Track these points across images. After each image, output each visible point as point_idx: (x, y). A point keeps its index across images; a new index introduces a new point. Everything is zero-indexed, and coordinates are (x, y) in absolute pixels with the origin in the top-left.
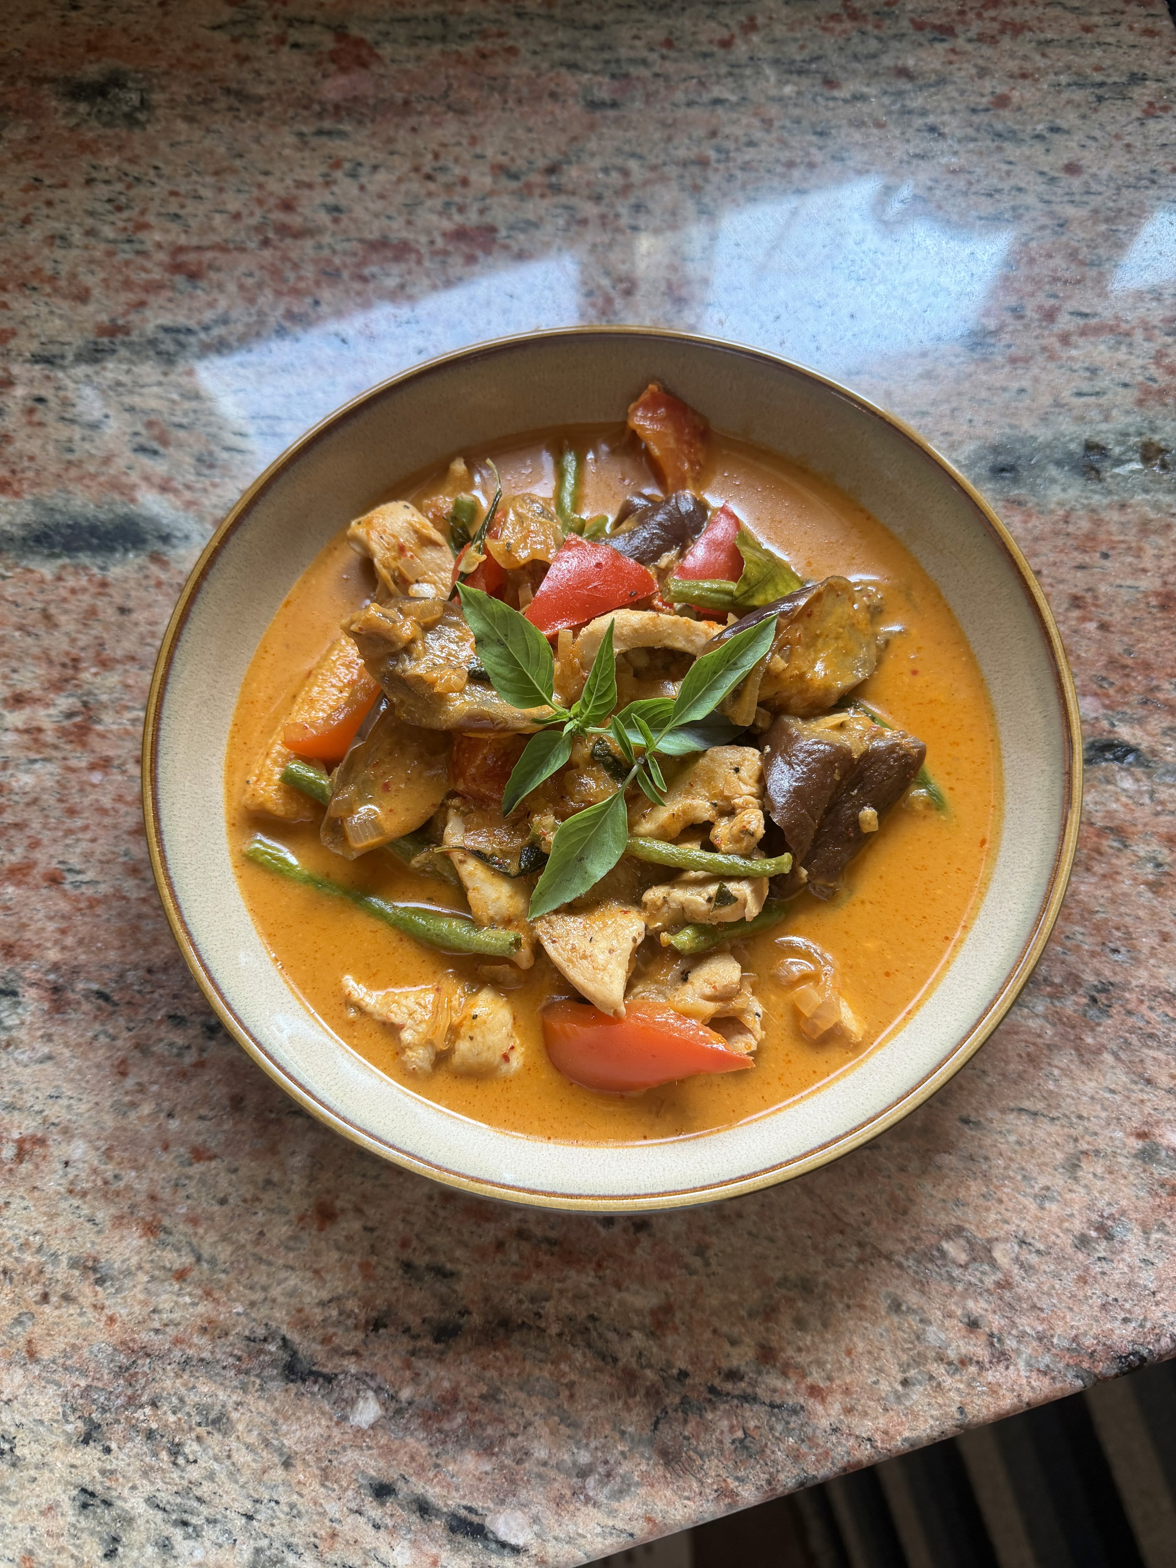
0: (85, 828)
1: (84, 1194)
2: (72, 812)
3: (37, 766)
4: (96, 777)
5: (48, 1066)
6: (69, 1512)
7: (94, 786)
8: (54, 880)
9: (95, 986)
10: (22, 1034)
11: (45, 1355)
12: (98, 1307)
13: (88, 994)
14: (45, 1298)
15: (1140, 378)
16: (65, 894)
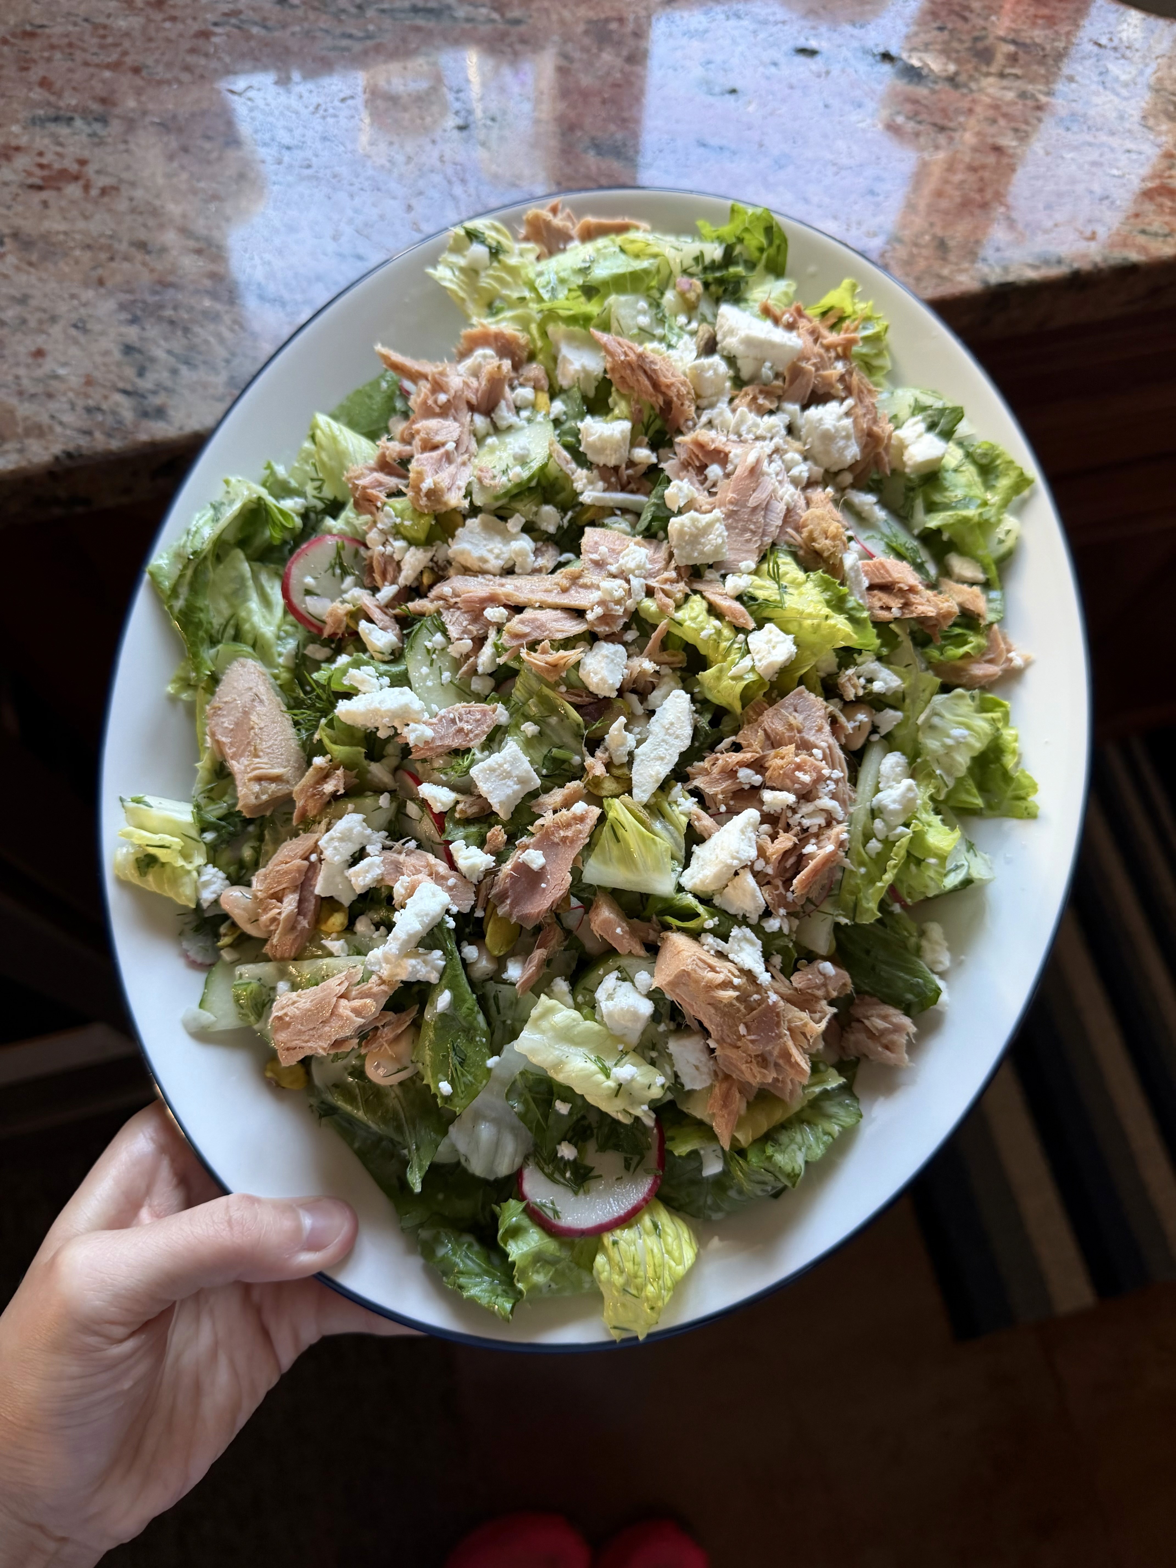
0: (158, 48)
1: (141, 213)
2: (150, 40)
3: (130, 19)
4: (168, 25)
5: (125, 155)
6: (117, 355)
7: (165, 29)
8: (136, 70)
9: (157, 120)
10: (110, 140)
11: (109, 284)
12: (144, 264)
13: (153, 123)
14: (112, 259)
16: (143, 78)
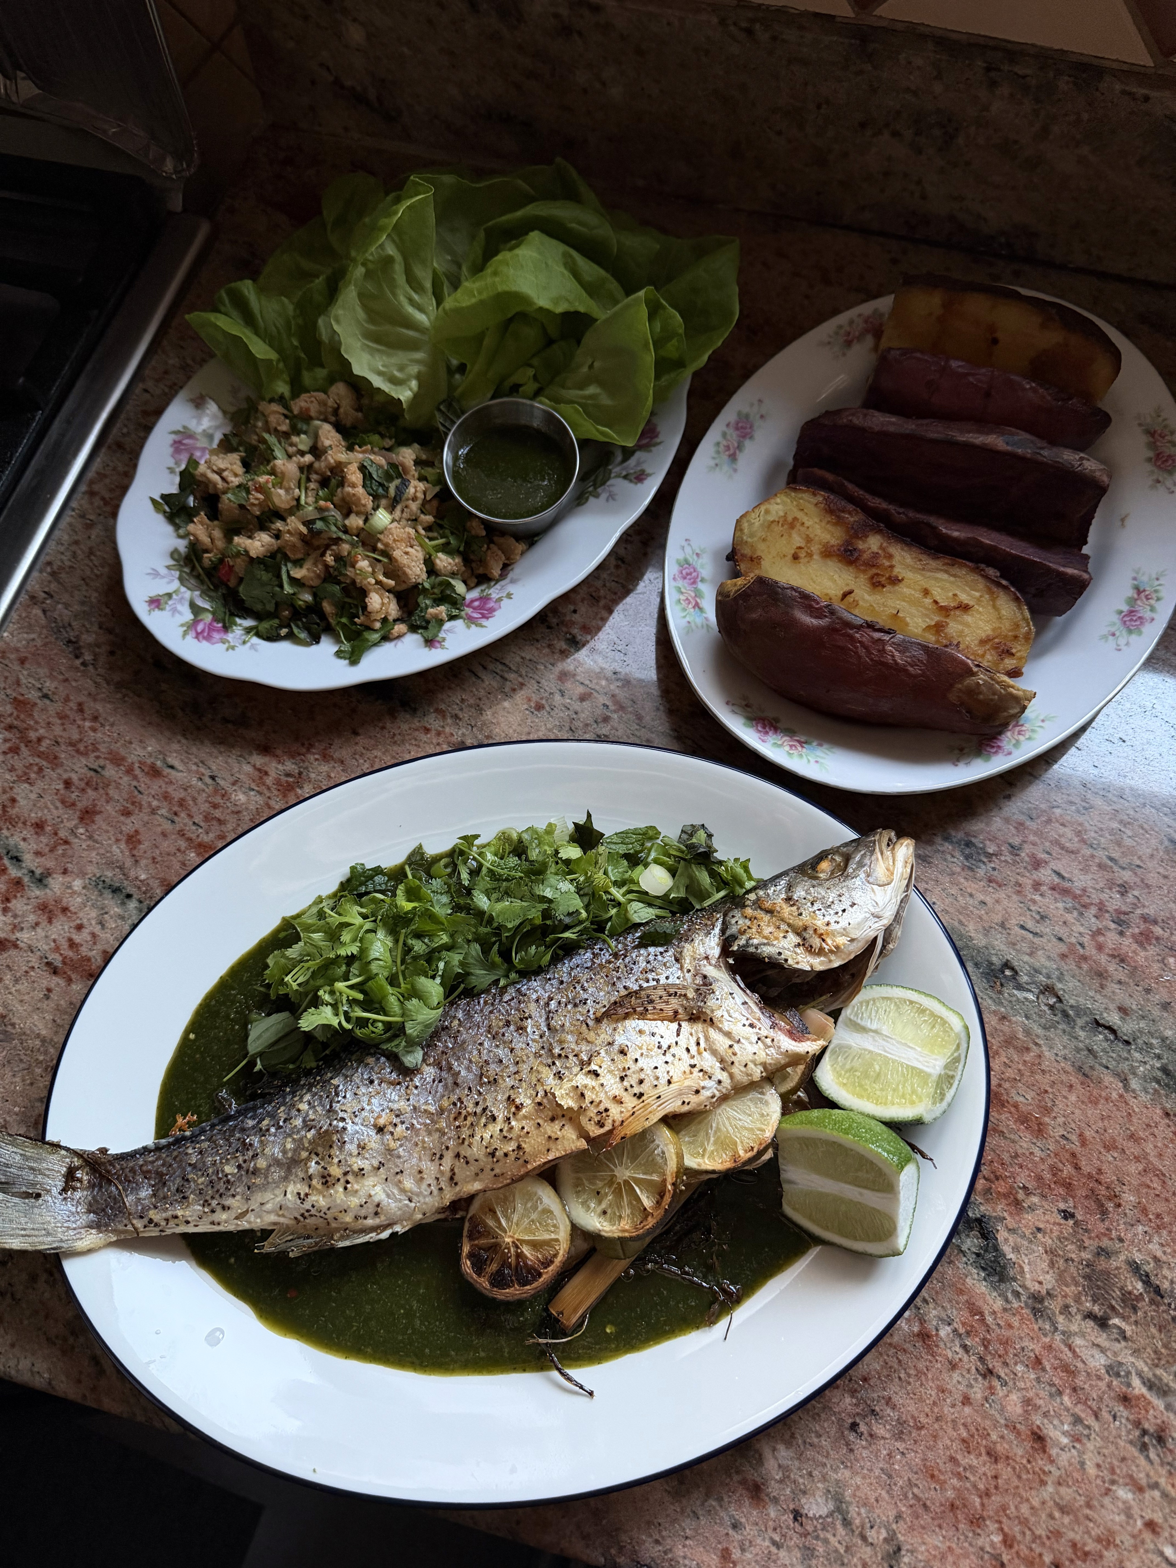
15: (1073, 940)
